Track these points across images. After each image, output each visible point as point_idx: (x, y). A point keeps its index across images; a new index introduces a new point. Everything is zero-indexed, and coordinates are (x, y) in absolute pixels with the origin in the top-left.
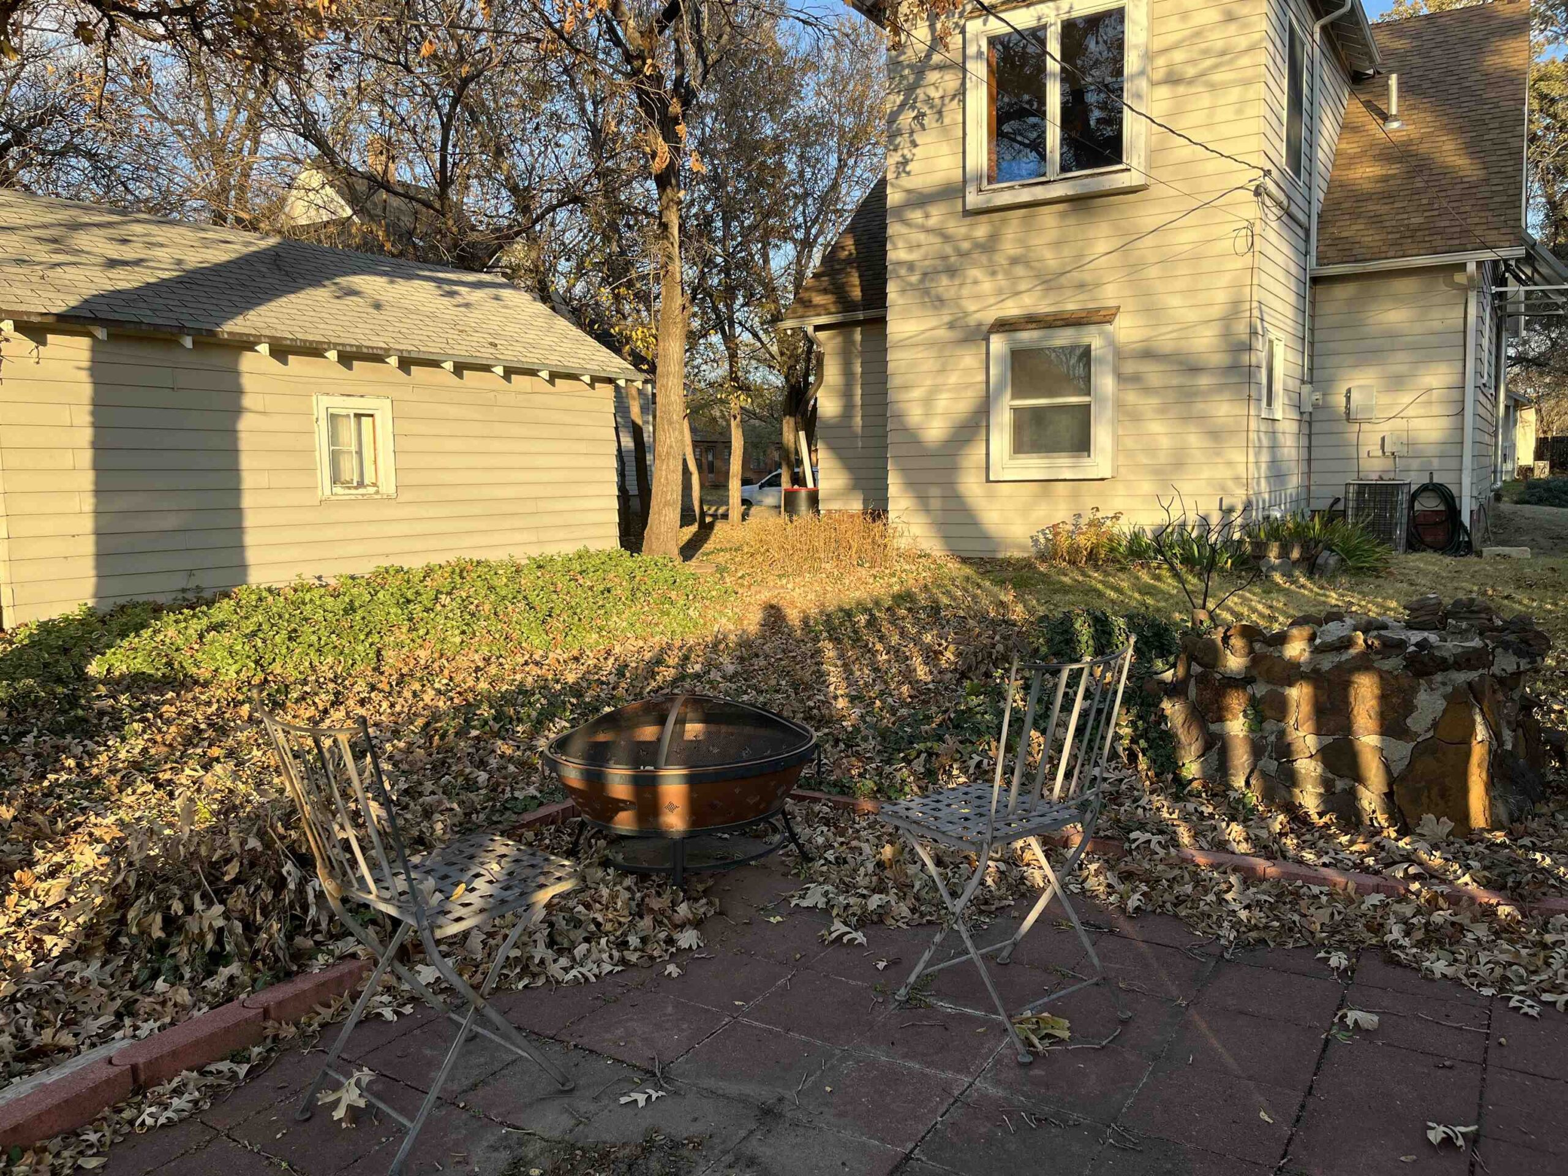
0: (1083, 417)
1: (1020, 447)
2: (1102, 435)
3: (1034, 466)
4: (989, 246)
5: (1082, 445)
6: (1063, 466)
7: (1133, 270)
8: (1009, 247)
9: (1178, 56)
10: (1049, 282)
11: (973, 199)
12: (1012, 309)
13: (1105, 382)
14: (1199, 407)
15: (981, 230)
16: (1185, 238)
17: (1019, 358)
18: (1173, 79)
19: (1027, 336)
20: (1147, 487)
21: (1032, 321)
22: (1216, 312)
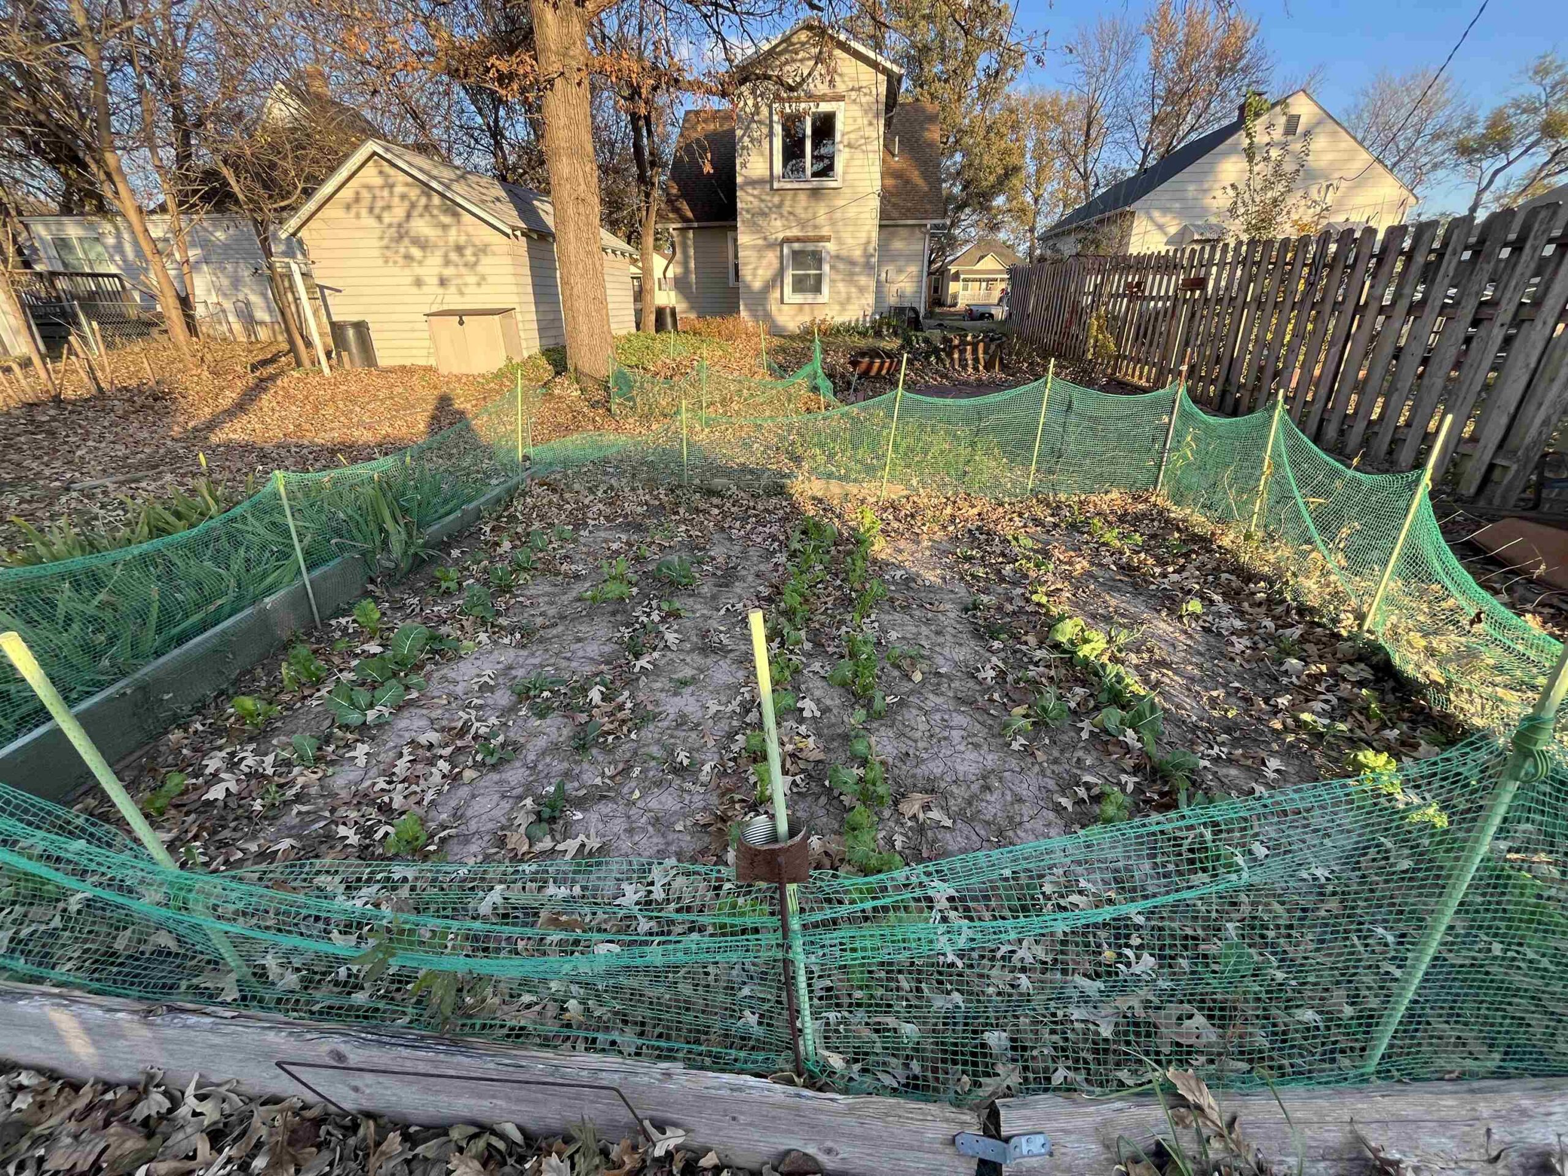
0: (819, 279)
1: (794, 291)
2: (825, 288)
3: (799, 298)
4: (780, 206)
5: (817, 289)
6: (809, 298)
7: (833, 223)
8: (786, 209)
9: (852, 136)
10: (803, 224)
11: (776, 185)
12: (789, 234)
13: (826, 268)
14: (856, 278)
15: (776, 200)
16: (852, 211)
17: (795, 254)
18: (849, 146)
19: (796, 246)
20: (837, 307)
21: (798, 240)
22: (863, 241)
